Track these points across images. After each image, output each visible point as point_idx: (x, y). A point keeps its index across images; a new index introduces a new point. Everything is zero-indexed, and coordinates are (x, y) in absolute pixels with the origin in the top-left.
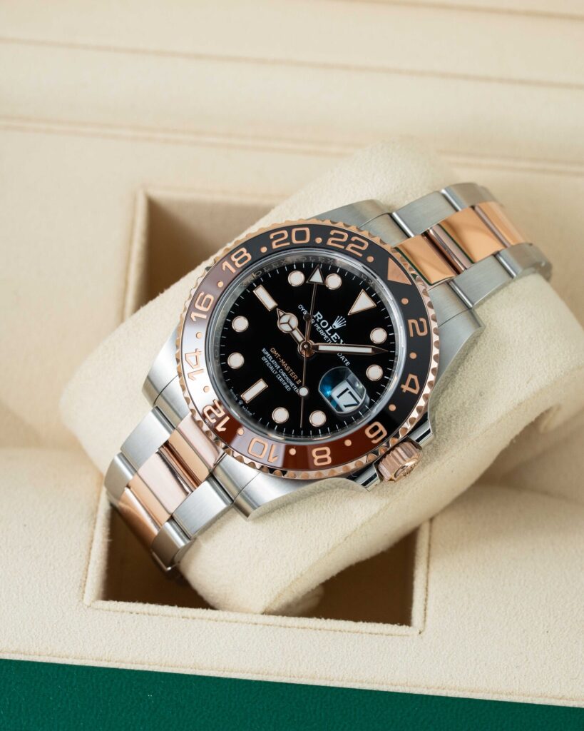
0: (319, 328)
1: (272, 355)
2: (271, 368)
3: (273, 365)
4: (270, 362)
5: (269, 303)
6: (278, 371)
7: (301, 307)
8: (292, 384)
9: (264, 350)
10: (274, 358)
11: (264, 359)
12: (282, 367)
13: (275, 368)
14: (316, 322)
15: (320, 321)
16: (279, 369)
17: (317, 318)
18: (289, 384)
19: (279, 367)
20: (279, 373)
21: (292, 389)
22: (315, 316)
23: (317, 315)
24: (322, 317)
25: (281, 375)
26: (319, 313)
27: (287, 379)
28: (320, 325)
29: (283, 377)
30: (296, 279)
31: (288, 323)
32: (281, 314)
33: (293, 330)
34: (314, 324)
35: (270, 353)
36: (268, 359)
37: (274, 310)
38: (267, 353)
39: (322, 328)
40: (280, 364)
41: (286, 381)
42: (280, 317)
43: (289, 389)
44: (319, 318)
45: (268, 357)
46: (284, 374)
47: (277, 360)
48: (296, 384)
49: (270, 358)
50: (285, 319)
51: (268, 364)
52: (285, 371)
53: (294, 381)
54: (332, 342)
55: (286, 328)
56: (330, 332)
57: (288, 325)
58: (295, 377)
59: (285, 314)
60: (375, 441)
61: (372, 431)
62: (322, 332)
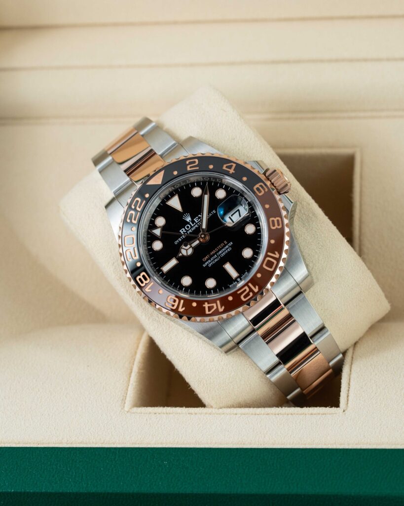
0: (190, 231)
2: (216, 260)
3: (214, 260)
4: (212, 261)
5: (173, 262)
6: (218, 256)
7: (176, 242)
8: (227, 247)
9: (204, 266)
10: (209, 259)
11: (210, 265)
12: (216, 253)
13: (216, 258)
14: (186, 232)
16: (217, 255)
18: (227, 249)
19: (215, 255)
20: (220, 255)
21: (230, 247)
23: (182, 232)
24: (183, 229)
27: (223, 250)
29: (222, 253)
30: (158, 246)
31: (186, 251)
32: (180, 254)
33: (191, 247)
34: (187, 234)
35: (206, 261)
36: (210, 263)
37: (178, 259)
38: (206, 264)
39: (191, 228)
40: (214, 255)
41: (225, 250)
42: (183, 255)
43: (230, 249)
44: (184, 231)
45: (209, 263)
46: (220, 252)
47: (211, 256)
48: (227, 244)
49: (209, 261)
50: (184, 252)
51: (213, 263)
52: (218, 251)
53: (225, 245)
54: (200, 221)
55: (190, 251)
56: (193, 224)
57: (188, 251)
58: (222, 245)
59: (181, 252)
60: (266, 190)
61: (260, 191)
62: (193, 229)
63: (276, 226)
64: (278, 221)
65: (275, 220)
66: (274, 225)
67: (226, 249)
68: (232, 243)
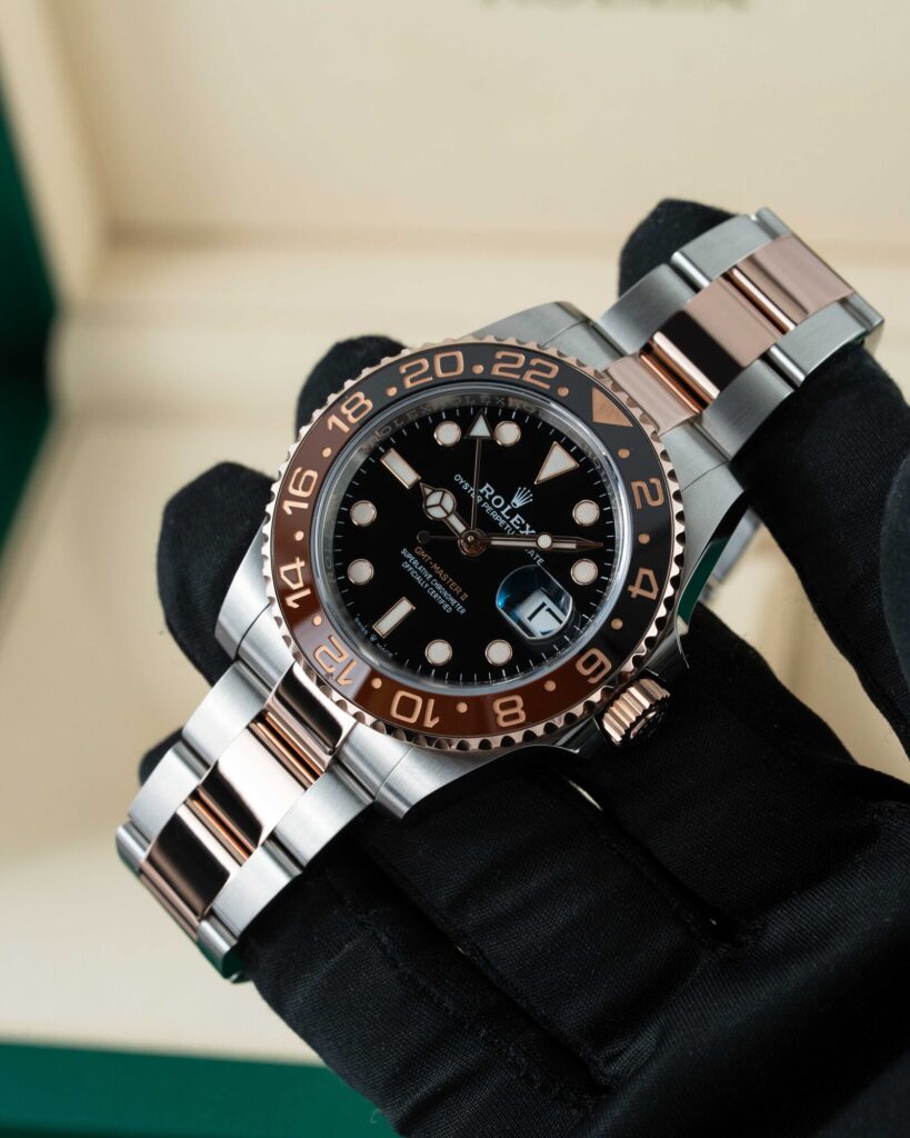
0: (489, 508)
1: (418, 558)
2: (418, 578)
3: (420, 574)
4: (416, 570)
6: (429, 582)
7: (459, 478)
8: (453, 602)
9: (404, 552)
10: (422, 562)
11: (406, 565)
12: (436, 576)
13: (425, 579)
14: (484, 500)
15: (491, 497)
16: (431, 579)
17: (485, 493)
18: (448, 602)
19: (430, 576)
20: (431, 586)
21: (454, 609)
22: (482, 491)
23: (485, 489)
24: (493, 492)
25: (434, 588)
26: (488, 485)
27: (445, 594)
28: (491, 505)
29: (437, 591)
30: (447, 434)
31: (440, 505)
32: (428, 491)
33: (449, 515)
34: (482, 503)
35: (414, 555)
36: (412, 565)
37: (416, 485)
38: (409, 556)
39: (495, 509)
40: (431, 571)
41: (444, 598)
42: (427, 497)
43: (449, 610)
44: (488, 493)
45: (411, 562)
46: (439, 587)
47: (427, 566)
48: (459, 601)
49: (416, 563)
50: (434, 499)
51: (412, 573)
52: (440, 582)
53: (457, 597)
54: (514, 529)
55: (437, 513)
56: (507, 513)
57: (439, 509)
58: (458, 590)
59: (434, 491)
60: (593, 681)
61: (587, 664)
62: (495, 515)
63: (503, 714)
64: (516, 716)
65: (518, 710)
66: (503, 707)
67: (448, 600)
68: (463, 611)
